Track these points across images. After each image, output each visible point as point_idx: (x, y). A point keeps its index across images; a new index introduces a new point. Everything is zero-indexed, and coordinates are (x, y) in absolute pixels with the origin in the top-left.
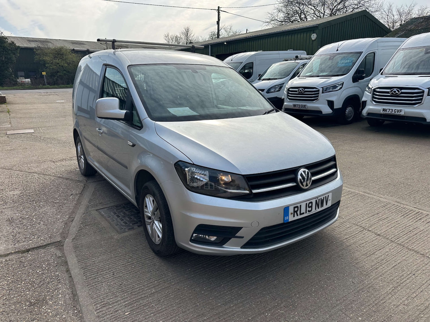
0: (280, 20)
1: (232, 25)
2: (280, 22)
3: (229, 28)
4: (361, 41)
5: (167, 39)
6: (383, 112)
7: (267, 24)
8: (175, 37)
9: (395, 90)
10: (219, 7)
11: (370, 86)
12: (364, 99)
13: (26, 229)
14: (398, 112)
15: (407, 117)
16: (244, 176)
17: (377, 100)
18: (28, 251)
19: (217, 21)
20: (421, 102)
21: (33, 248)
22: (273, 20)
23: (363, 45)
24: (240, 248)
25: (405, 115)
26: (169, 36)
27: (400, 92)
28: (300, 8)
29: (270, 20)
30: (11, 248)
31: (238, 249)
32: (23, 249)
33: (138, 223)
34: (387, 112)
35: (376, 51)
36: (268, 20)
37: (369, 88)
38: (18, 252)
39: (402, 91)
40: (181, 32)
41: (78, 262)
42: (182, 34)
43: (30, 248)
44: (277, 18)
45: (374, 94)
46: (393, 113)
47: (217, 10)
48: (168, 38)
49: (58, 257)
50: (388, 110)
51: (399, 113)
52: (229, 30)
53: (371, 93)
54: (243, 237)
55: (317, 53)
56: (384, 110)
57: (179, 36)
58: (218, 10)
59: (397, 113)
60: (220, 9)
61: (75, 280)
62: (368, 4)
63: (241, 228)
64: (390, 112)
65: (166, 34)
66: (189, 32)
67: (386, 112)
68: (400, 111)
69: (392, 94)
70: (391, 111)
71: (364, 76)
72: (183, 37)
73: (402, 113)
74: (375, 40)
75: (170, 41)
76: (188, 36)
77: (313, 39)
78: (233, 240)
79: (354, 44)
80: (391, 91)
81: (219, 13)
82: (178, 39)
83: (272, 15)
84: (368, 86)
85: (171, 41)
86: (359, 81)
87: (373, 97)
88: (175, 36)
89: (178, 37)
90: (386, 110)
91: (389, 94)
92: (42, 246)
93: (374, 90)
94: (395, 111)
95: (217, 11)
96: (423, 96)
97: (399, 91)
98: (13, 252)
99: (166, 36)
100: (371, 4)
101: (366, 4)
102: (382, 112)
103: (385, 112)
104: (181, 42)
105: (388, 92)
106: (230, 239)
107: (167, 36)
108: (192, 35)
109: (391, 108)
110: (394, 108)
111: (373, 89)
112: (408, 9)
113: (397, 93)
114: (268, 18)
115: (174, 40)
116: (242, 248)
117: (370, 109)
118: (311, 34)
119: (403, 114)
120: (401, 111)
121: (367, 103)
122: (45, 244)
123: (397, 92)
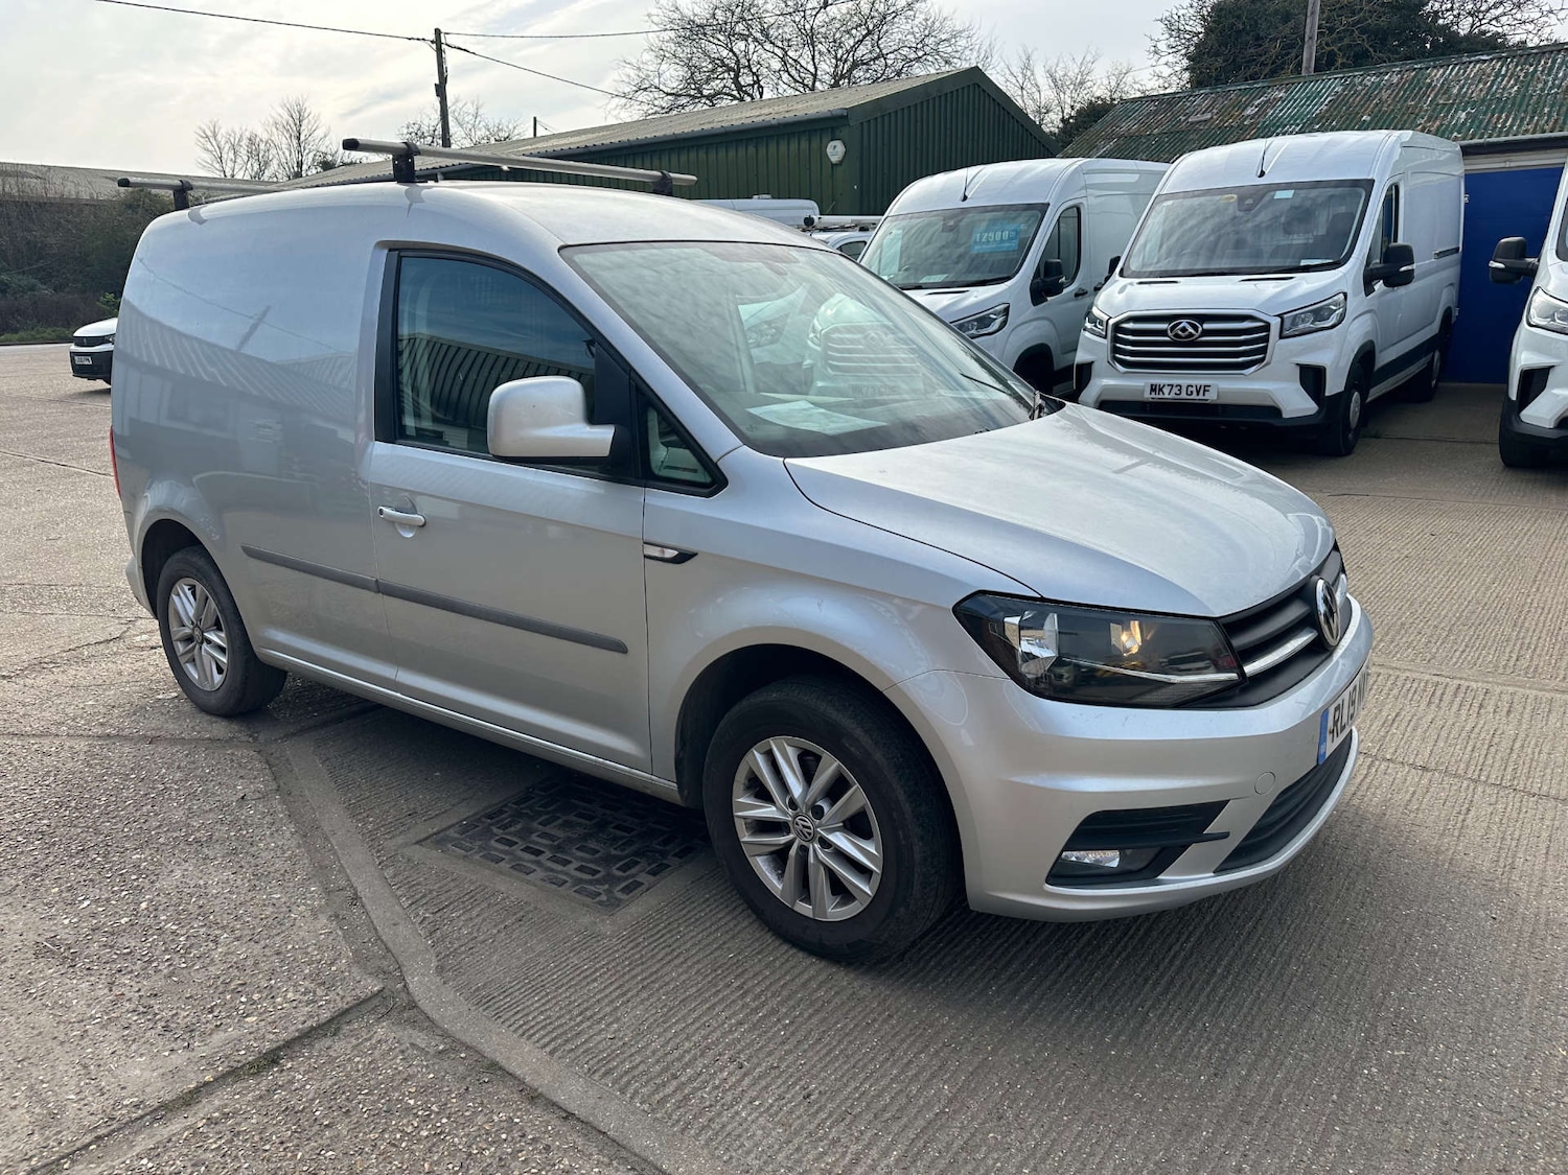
0: (669, 91)
1: (481, 102)
2: (670, 97)
3: (472, 110)
4: (1031, 170)
5: (211, 148)
6: (1153, 395)
7: (624, 100)
8: (245, 142)
9: (1184, 323)
10: (438, 32)
11: (1095, 311)
12: (1081, 357)
13: (172, 974)
14: (1198, 394)
15: (1225, 407)
16: (1219, 621)
17: (1128, 358)
18: (272, 1059)
19: (437, 82)
20: (1263, 359)
21: (288, 1044)
22: (645, 89)
23: (1044, 181)
24: (1212, 874)
25: (1219, 402)
26: (219, 138)
27: (1200, 329)
28: (731, 50)
29: (635, 88)
30: (188, 1065)
31: (1206, 880)
32: (243, 1056)
33: (637, 863)
34: (1166, 396)
35: (1083, 201)
36: (627, 90)
37: (1094, 320)
38: (234, 1074)
39: (1207, 326)
40: (271, 121)
41: (552, 1053)
42: (274, 129)
43: (275, 1046)
44: (656, 81)
45: (1115, 340)
46: (1184, 395)
47: (432, 42)
48: (214, 143)
49: (434, 1056)
50: (1166, 390)
51: (1201, 397)
52: (471, 117)
53: (1105, 337)
54: (1225, 835)
55: (895, 207)
56: (1153, 389)
57: (265, 137)
58: (438, 42)
59: (1194, 396)
60: (443, 41)
61: (611, 1126)
62: (949, 50)
63: (1222, 805)
64: (1172, 395)
65: (204, 127)
66: (305, 123)
67: (1161, 396)
68: (1205, 391)
69: (1177, 335)
70: (1175, 390)
71: (1063, 283)
72: (282, 140)
73: (1211, 397)
74: (1075, 166)
75: (225, 156)
76: (302, 138)
77: (834, 159)
78: (1194, 849)
79: (1016, 177)
80: (1172, 329)
81: (440, 52)
82: (262, 146)
83: (639, 69)
84: (1089, 313)
85: (231, 155)
86: (1049, 299)
87: (1115, 350)
88: (248, 134)
89: (261, 140)
90: (1161, 390)
91: (1167, 335)
92: (320, 1026)
93: (1117, 328)
94: (1190, 389)
95: (434, 46)
96: (1266, 339)
97: (1195, 328)
98: (208, 1078)
99: (207, 137)
100: (959, 48)
101: (941, 48)
102: (1148, 396)
103: (1157, 396)
104: (275, 162)
105: (1163, 333)
106: (1185, 847)
107: (209, 134)
108: (319, 133)
109: (1175, 382)
110: (1184, 382)
111: (1111, 322)
112: (1077, 71)
113: (1191, 335)
114: (627, 80)
115: (243, 152)
116: (1219, 871)
117: (1106, 389)
118: (824, 141)
119: (1215, 398)
120: (1206, 389)
121: (1095, 368)
122: (325, 1015)
123: (1191, 330)
